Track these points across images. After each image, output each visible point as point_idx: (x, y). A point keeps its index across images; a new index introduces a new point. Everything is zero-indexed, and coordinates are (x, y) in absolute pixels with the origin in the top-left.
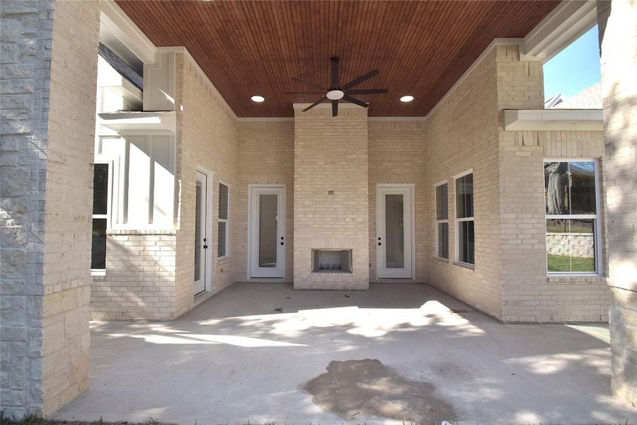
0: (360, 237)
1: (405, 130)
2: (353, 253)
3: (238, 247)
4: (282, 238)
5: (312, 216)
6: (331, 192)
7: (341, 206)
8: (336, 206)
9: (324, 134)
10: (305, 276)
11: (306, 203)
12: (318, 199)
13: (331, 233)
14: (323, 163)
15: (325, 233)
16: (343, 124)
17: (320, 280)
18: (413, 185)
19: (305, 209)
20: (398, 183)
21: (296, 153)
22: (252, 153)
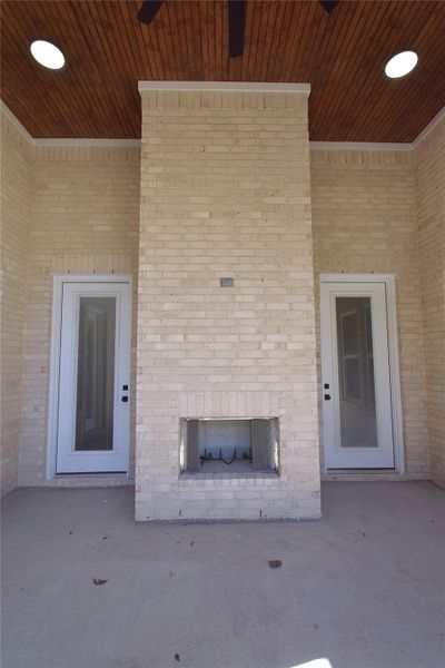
0: (296, 386)
1: (373, 168)
2: (281, 427)
3: (25, 409)
4: (125, 388)
5: (181, 338)
6: (227, 282)
7: (251, 314)
8: (238, 315)
9: (209, 149)
10: (165, 488)
11: (167, 306)
12: (195, 299)
13: (228, 378)
14: (206, 215)
15: (213, 379)
16: (253, 128)
17: (202, 496)
18: (390, 278)
19: (165, 322)
20: (362, 272)
21: (143, 192)
22: (63, 210)
